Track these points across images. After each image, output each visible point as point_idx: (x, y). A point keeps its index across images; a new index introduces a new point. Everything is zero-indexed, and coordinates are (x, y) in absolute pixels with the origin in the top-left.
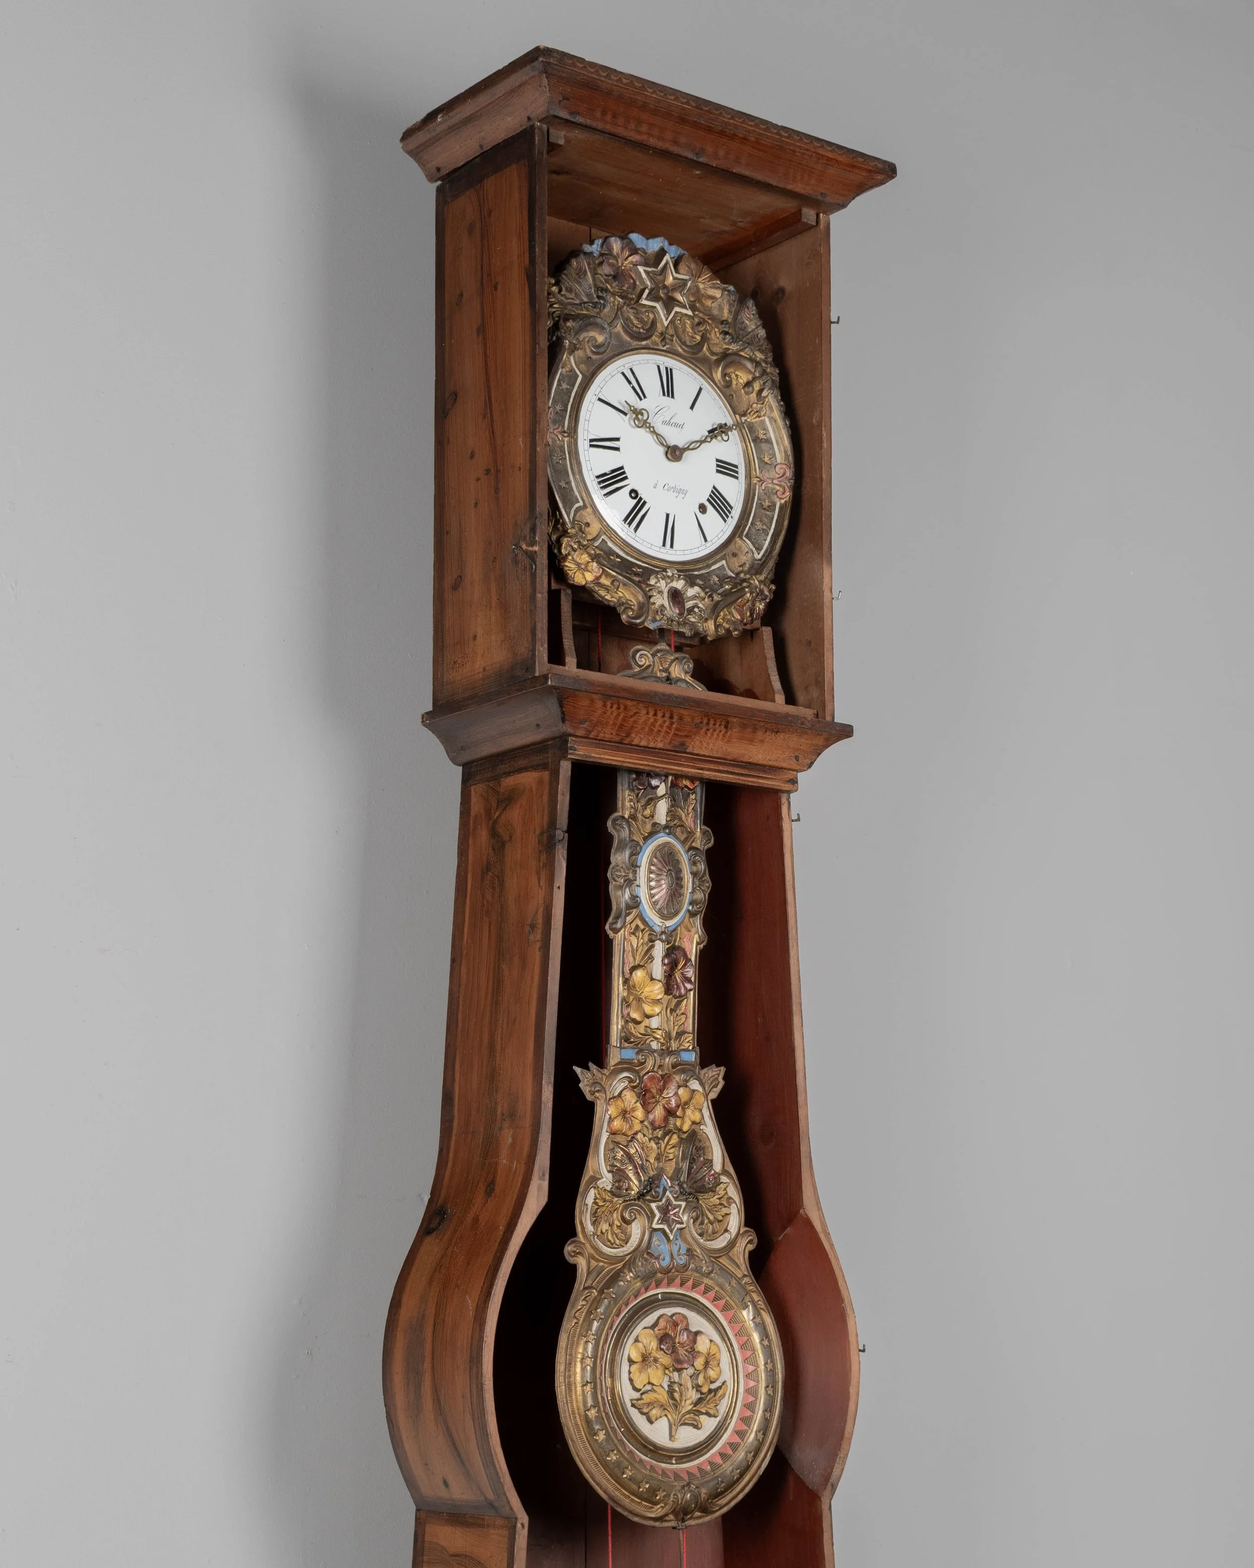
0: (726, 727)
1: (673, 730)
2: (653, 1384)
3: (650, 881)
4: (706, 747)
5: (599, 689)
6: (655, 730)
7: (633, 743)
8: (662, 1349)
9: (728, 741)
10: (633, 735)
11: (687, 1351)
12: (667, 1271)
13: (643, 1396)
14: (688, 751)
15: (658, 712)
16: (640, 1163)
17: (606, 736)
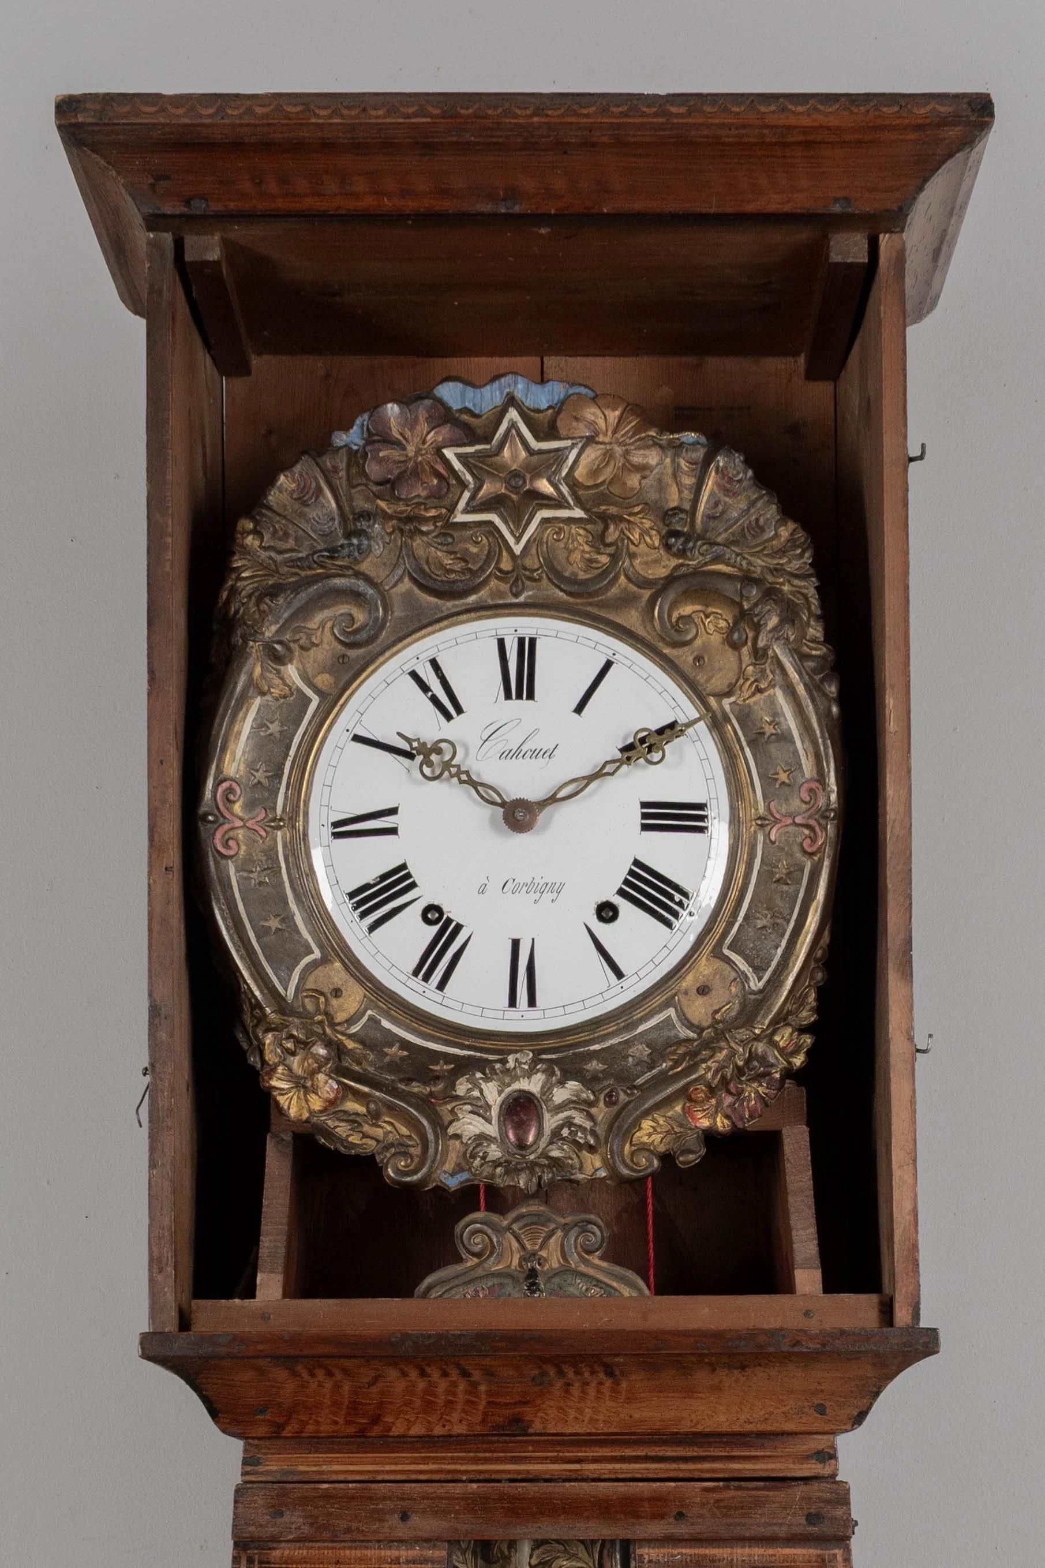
0: (610, 1374)
1: (483, 1397)
5: (261, 1347)
6: (441, 1400)
7: (391, 1433)
9: (629, 1400)
10: (389, 1419)
14: (531, 1431)
15: (428, 1369)
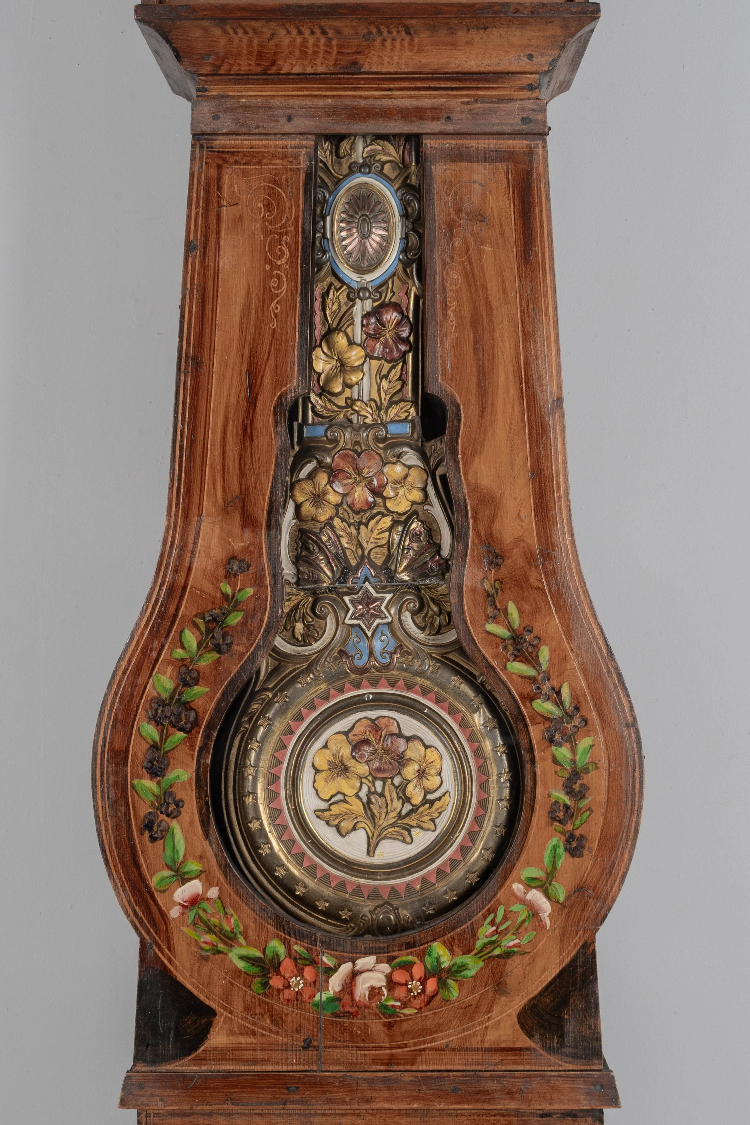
0: (408, 33)
1: (335, 48)
2: (345, 795)
3: (341, 232)
4: (389, 62)
5: (205, 13)
6: (310, 51)
7: (282, 72)
8: (354, 757)
9: (419, 51)
10: (280, 62)
11: (392, 758)
12: (363, 671)
13: (331, 807)
14: (363, 70)
15: (303, 29)
16: (334, 551)
17: (242, 68)
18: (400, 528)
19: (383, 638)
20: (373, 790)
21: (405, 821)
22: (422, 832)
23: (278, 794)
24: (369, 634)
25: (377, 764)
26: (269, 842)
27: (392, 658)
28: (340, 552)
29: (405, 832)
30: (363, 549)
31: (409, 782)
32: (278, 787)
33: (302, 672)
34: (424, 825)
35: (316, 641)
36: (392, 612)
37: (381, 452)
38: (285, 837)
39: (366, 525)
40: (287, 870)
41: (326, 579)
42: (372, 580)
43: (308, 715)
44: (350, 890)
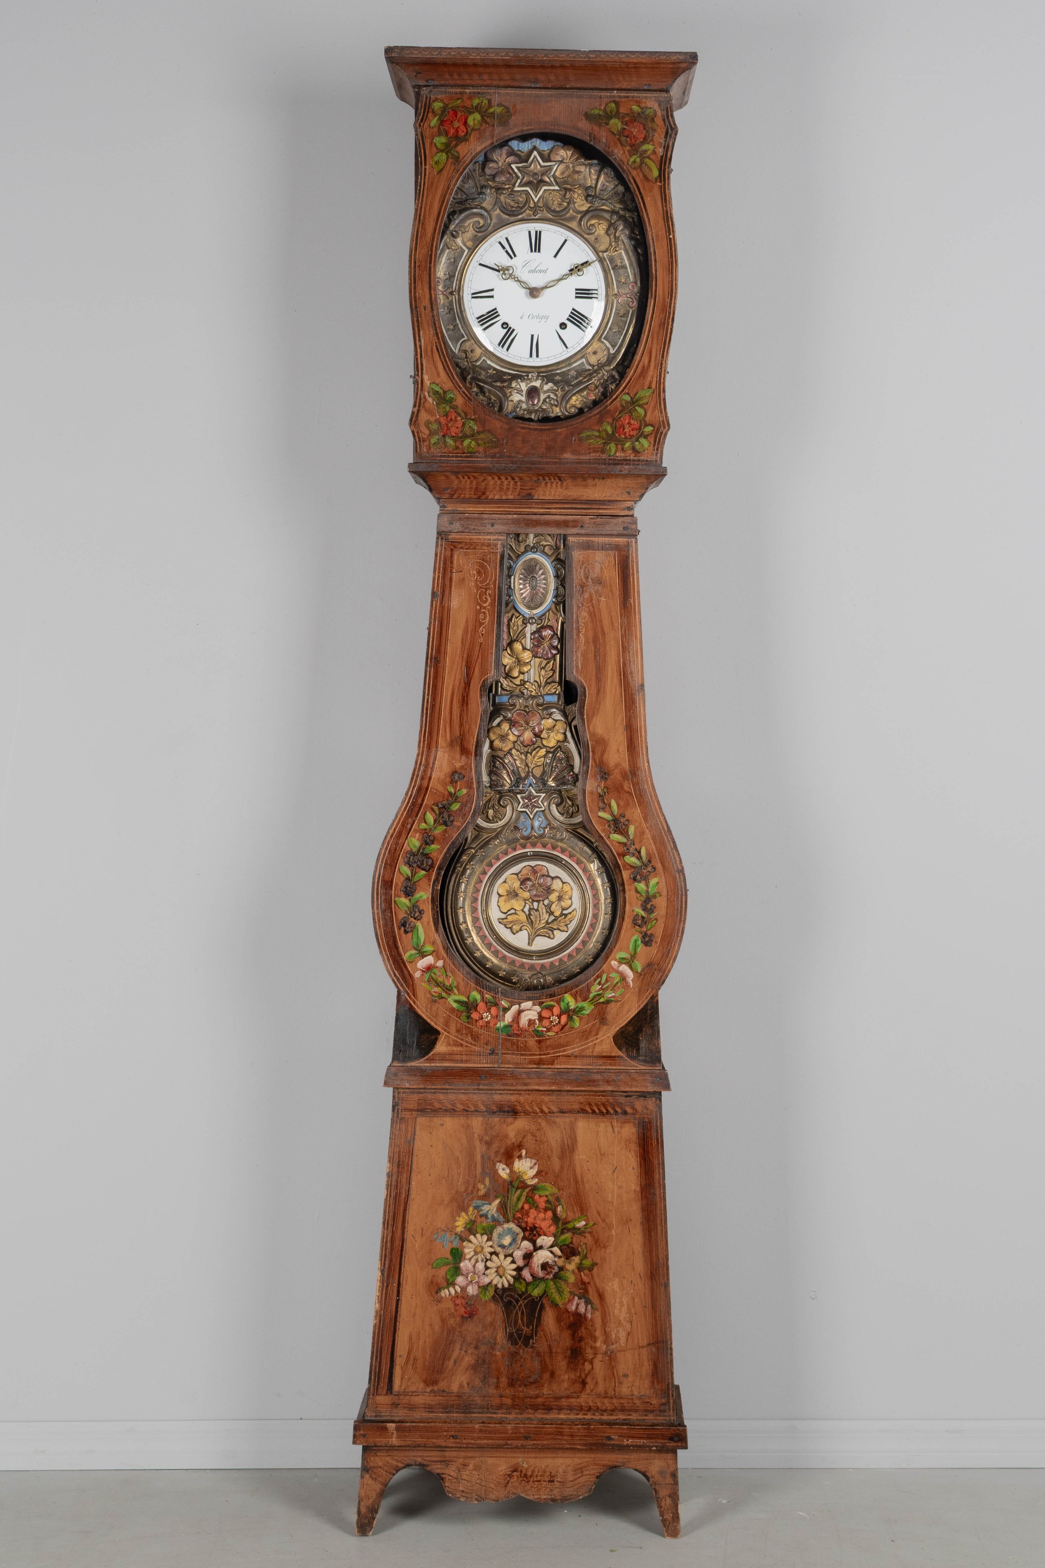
0: (560, 480)
2: (516, 910)
3: (519, 585)
4: (548, 494)
7: (488, 498)
8: (521, 888)
10: (488, 493)
11: (544, 889)
12: (527, 838)
13: (508, 917)
14: (534, 498)
15: (501, 477)
16: (512, 768)
18: (550, 755)
19: (540, 819)
20: (532, 907)
21: (550, 926)
22: (560, 932)
23: (477, 909)
24: (532, 817)
25: (535, 893)
26: (471, 936)
27: (544, 831)
28: (515, 769)
29: (550, 932)
30: (529, 767)
31: (553, 903)
32: (477, 905)
33: (492, 838)
34: (561, 928)
35: (501, 820)
36: (545, 804)
37: (540, 712)
38: (481, 934)
39: (531, 754)
40: (482, 952)
41: (507, 785)
42: (533, 785)
43: (495, 863)
44: (517, 965)
